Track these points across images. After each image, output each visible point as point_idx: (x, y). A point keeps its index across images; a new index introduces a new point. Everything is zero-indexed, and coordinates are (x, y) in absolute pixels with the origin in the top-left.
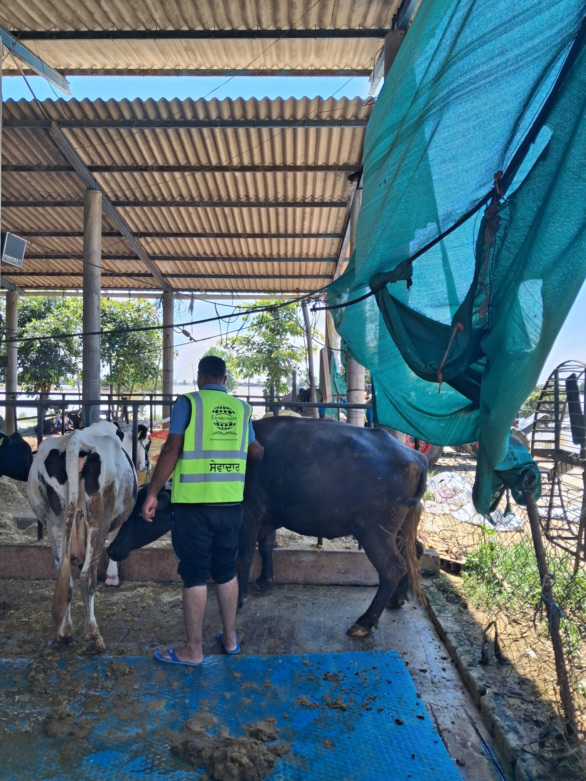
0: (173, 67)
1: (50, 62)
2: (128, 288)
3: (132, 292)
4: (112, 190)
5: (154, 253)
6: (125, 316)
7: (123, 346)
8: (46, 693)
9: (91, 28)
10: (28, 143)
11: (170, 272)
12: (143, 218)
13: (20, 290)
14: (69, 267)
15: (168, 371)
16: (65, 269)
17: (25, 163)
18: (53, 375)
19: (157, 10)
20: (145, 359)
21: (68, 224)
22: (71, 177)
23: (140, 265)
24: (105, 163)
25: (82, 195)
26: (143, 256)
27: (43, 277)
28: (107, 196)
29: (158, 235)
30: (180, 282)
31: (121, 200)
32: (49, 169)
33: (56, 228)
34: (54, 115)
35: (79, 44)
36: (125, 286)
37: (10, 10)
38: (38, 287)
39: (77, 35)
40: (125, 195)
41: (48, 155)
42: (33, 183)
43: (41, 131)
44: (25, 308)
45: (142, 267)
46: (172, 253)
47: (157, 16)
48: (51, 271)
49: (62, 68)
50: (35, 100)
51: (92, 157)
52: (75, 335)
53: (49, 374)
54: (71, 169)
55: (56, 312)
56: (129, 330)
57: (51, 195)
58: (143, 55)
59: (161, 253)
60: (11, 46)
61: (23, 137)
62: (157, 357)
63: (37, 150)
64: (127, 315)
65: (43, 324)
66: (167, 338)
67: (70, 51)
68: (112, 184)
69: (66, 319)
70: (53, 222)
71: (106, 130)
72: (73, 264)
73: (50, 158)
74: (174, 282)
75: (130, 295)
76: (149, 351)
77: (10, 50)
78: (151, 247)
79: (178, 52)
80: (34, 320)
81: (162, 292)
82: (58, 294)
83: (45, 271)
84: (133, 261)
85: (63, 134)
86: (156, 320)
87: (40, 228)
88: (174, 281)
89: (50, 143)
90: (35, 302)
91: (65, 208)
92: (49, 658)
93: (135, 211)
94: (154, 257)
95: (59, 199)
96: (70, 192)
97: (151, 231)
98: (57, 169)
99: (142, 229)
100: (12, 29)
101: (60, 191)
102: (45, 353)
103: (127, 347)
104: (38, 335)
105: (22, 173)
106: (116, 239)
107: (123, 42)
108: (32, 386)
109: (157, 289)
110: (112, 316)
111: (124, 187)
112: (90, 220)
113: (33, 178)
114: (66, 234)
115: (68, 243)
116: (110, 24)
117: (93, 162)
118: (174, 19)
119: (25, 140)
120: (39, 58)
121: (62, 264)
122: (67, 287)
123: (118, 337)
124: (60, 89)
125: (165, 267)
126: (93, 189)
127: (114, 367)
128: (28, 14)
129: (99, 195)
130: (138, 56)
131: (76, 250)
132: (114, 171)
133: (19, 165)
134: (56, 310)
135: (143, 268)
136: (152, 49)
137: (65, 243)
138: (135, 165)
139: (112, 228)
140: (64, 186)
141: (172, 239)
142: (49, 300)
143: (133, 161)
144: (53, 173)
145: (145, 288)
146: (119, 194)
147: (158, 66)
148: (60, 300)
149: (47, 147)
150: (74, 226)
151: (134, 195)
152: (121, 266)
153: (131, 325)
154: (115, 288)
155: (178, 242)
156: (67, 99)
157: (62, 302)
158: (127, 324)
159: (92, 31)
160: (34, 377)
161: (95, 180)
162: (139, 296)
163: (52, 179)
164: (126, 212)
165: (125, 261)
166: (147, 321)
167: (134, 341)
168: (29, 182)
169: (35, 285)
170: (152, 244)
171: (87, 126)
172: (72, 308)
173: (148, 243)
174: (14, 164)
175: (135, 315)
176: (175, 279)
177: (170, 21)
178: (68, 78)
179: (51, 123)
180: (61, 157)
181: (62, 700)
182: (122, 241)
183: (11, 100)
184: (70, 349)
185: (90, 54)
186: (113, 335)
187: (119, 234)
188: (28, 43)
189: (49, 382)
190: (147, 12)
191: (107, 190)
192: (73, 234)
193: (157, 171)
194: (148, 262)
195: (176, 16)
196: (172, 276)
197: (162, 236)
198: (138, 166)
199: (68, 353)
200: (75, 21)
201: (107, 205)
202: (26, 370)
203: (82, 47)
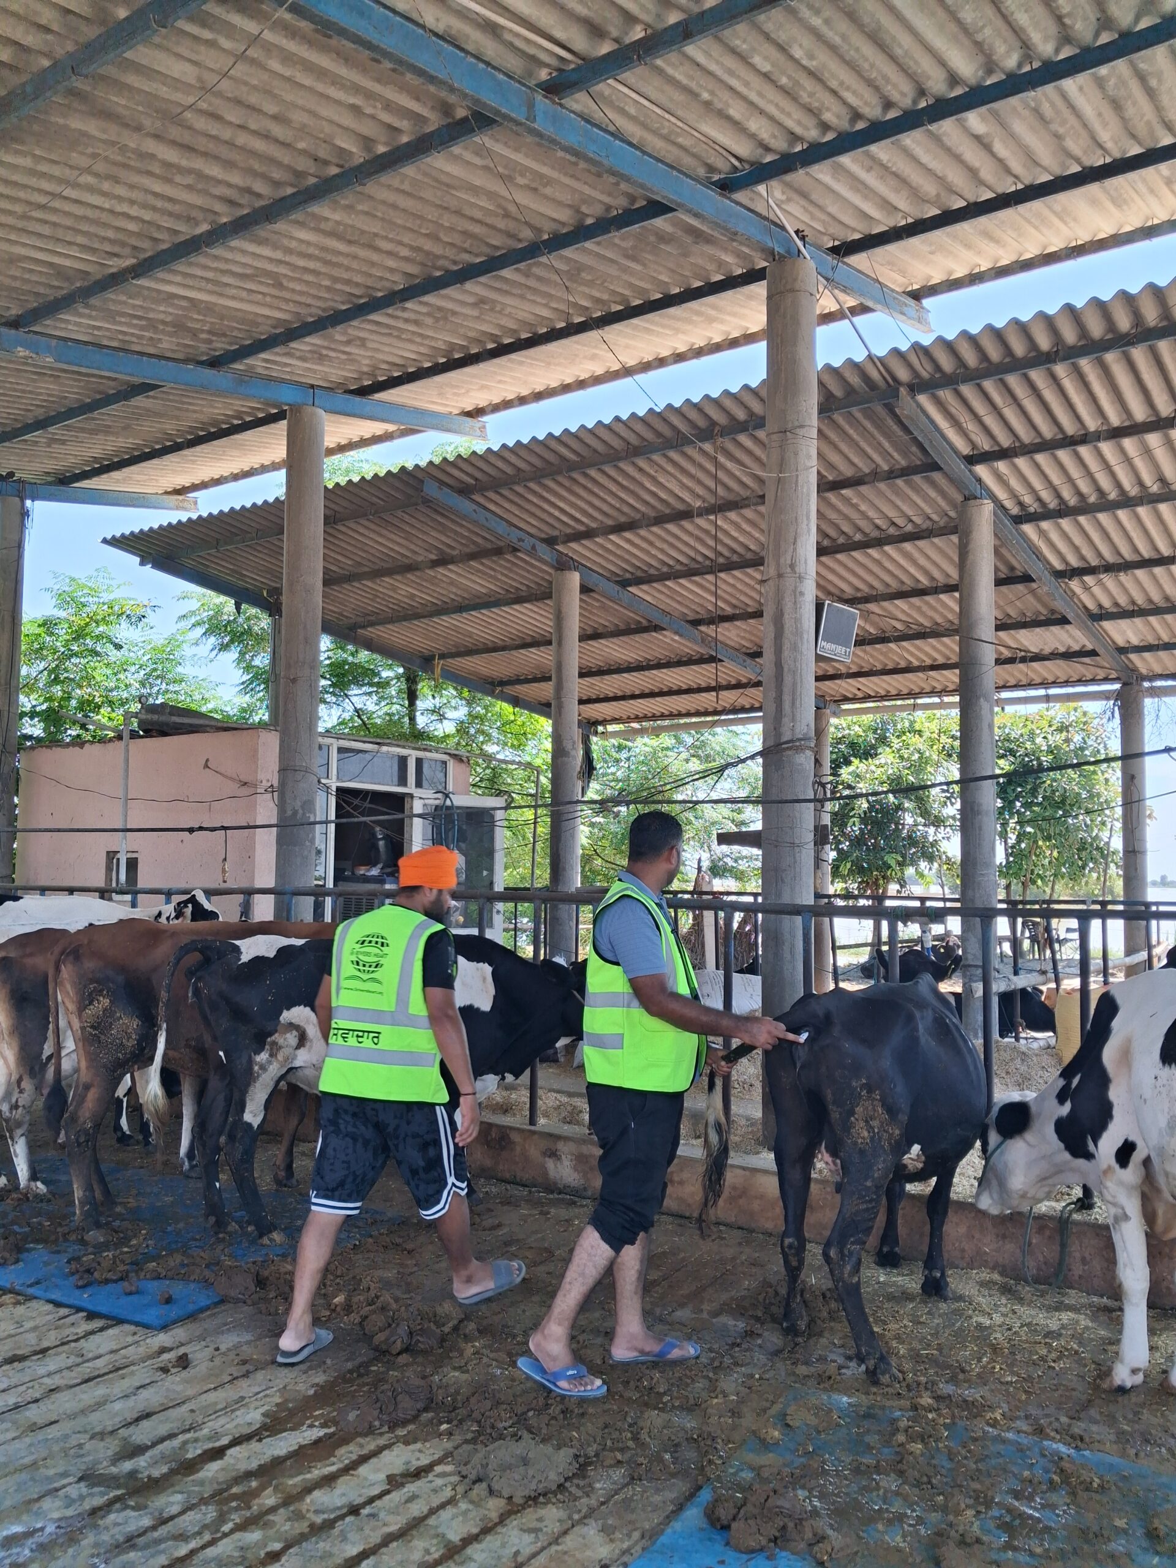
0: (1139, 225)
1: (895, 281)
2: (1044, 684)
3: (1053, 691)
4: (1014, 495)
5: (1100, 606)
6: (1033, 742)
7: (1032, 804)
8: (929, 1482)
9: (972, 199)
10: (855, 436)
11: (1135, 641)
12: (1078, 540)
13: (833, 706)
14: (927, 654)
15: (1133, 853)
16: (918, 659)
17: (848, 472)
18: (893, 863)
19: (1105, 125)
20: (1078, 829)
21: (926, 572)
22: (933, 484)
23: (1071, 636)
24: (997, 443)
25: (952, 514)
26: (1078, 616)
27: (874, 679)
28: (1003, 507)
29: (1108, 568)
30: (1159, 661)
31: (1032, 510)
32: (891, 475)
33: (903, 583)
34: (903, 375)
35: (948, 235)
36: (1038, 680)
37: (829, 214)
38: (867, 698)
39: (948, 218)
40: (1039, 499)
41: (890, 450)
42: (863, 507)
43: (880, 409)
44: (839, 741)
45: (1073, 638)
46: (1140, 602)
47: (1105, 136)
48: (890, 666)
49: (916, 287)
50: (870, 357)
51: (973, 437)
52: (933, 785)
53: (885, 863)
54: (936, 467)
55: (896, 743)
56: (1041, 769)
57: (893, 524)
58: (1075, 220)
59: (1116, 604)
60: (830, 274)
61: (847, 427)
62: (1103, 823)
63: (870, 445)
64: (1039, 740)
65: (873, 768)
66: (1132, 783)
67: (932, 253)
68: (1014, 483)
69: (916, 756)
70: (897, 572)
71: (1001, 380)
72: (934, 648)
73: (896, 455)
74: (1143, 662)
75: (1047, 699)
76: (1088, 812)
77: (827, 279)
78: (1093, 596)
79: (1152, 191)
80: (856, 761)
81: (1117, 686)
82: (902, 708)
83: (879, 667)
84: (1055, 629)
85: (919, 406)
86: (1101, 747)
87: (872, 587)
88: (1144, 659)
89: (895, 428)
90: (857, 728)
91: (920, 543)
92: (930, 1416)
93: (1059, 527)
94: (1102, 615)
95: (909, 528)
96: (928, 510)
97: (1094, 562)
98: (905, 472)
99: (1074, 562)
100: (830, 245)
101: (910, 513)
102: (875, 823)
103: (1038, 804)
104: (862, 787)
105: (843, 492)
106: (1020, 587)
107: (1036, 206)
108: (853, 887)
109: (1106, 680)
110: (1007, 744)
111: (1038, 484)
112: (971, 557)
113: (863, 497)
114: (922, 592)
115: (925, 608)
116: (1011, 179)
117: (974, 446)
118: (1141, 130)
119: (851, 432)
120: (877, 281)
121: (912, 649)
122: (921, 694)
123: (1020, 785)
124: (913, 326)
125: (1123, 632)
126: (976, 498)
127: (1013, 847)
128: (857, 208)
129: (988, 507)
130: (1065, 223)
131: (939, 620)
132: (1016, 456)
133: (841, 478)
134: (896, 741)
135: (1077, 641)
136: (1094, 202)
137: (919, 609)
138: (1060, 436)
139: (1012, 568)
140: (919, 501)
141: (1140, 573)
142: (883, 723)
143: (1056, 429)
144: (900, 482)
145: (1079, 681)
146: (1027, 499)
147: (1106, 230)
148: (903, 719)
149: (888, 436)
150: (936, 574)
151: (1059, 496)
152: (1030, 640)
153: (1046, 760)
154: (1017, 686)
155: (1154, 578)
156: (926, 340)
157: (907, 724)
158: (1038, 759)
159: (976, 204)
160: (859, 869)
161: (979, 480)
162: (1069, 698)
163: (898, 492)
164: (1042, 533)
165: (1038, 630)
166: (1082, 749)
167: (1053, 792)
168: (855, 507)
169: (860, 695)
170: (1096, 590)
171: (964, 381)
172: (927, 734)
173: (1087, 588)
174: (831, 478)
175: (1058, 739)
176: (1146, 655)
177: (1133, 136)
178: (927, 302)
179: (898, 390)
180: (914, 449)
181: (963, 1506)
182: (1033, 592)
183: (828, 368)
184: (924, 811)
185: (968, 246)
186: (1009, 783)
187: (1027, 579)
188: (859, 260)
189: (884, 877)
190: (1084, 133)
191: (1002, 495)
192: (935, 590)
193: (1106, 439)
194: (1087, 627)
195: (1148, 123)
196: (1139, 649)
197: (1119, 570)
198: (1066, 437)
199: (920, 820)
200: (943, 194)
201: (1005, 525)
202: (842, 856)
203: (955, 237)
